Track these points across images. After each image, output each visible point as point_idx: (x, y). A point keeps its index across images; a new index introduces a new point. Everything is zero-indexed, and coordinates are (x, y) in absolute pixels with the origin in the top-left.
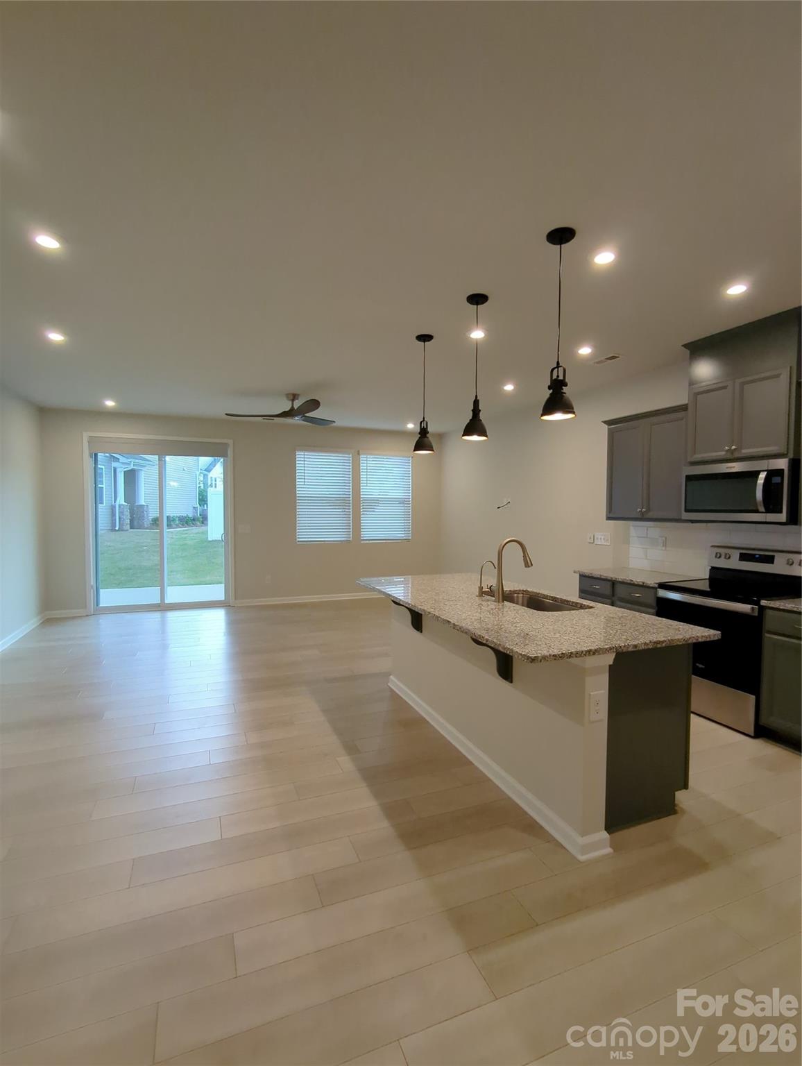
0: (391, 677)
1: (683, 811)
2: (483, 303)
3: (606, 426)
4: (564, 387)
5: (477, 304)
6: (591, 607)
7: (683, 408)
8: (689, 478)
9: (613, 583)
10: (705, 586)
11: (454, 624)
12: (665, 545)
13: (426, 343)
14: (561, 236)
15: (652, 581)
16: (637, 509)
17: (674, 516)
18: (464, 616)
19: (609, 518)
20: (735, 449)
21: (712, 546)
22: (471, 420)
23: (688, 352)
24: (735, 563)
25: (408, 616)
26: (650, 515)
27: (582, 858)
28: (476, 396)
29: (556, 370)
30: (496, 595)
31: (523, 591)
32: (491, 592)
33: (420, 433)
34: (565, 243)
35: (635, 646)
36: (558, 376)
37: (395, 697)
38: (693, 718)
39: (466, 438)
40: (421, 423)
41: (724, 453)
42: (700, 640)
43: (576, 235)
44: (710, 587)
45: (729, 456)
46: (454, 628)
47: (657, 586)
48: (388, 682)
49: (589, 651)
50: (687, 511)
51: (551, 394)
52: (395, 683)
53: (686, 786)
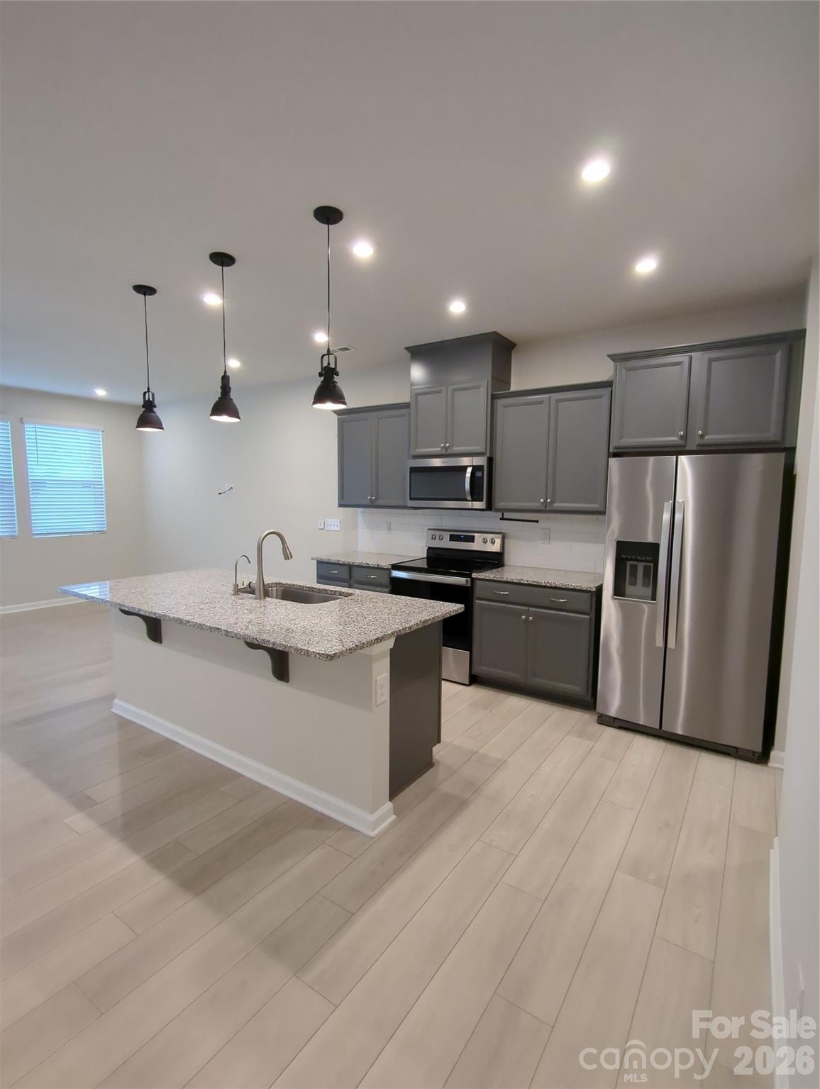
0: (115, 701)
1: (439, 763)
2: (228, 265)
3: (336, 416)
4: (335, 376)
5: (223, 265)
6: (351, 594)
7: (406, 406)
8: (413, 470)
9: (350, 567)
10: (424, 565)
11: (226, 631)
12: (389, 529)
13: (147, 297)
14: (328, 215)
15: (386, 563)
16: (367, 496)
17: (400, 503)
18: (233, 620)
19: (341, 505)
20: (449, 446)
21: (429, 529)
22: (219, 398)
23: (409, 354)
24: (447, 543)
25: (142, 626)
26: (380, 502)
27: (373, 834)
28: (225, 371)
29: (326, 357)
30: (257, 591)
31: (276, 583)
32: (250, 590)
33: (143, 406)
34: (332, 224)
35: (410, 628)
36: (329, 364)
37: (124, 724)
38: (444, 684)
39: (215, 418)
40: (145, 393)
41: (439, 449)
42: (452, 614)
43: (344, 217)
44: (428, 565)
45: (444, 452)
46: (226, 635)
47: (390, 567)
48: (112, 707)
49: (377, 639)
50: (411, 499)
51: (322, 382)
52: (121, 707)
53: (439, 741)
